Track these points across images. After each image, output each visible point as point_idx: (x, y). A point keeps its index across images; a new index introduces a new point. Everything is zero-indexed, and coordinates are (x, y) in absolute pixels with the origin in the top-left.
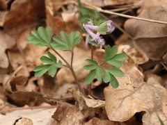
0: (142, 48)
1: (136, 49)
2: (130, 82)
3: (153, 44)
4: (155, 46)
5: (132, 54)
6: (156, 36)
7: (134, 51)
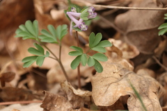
0: (133, 42)
1: (127, 44)
2: (117, 71)
3: (143, 37)
4: (145, 38)
5: (124, 50)
6: (145, 28)
7: (125, 46)
